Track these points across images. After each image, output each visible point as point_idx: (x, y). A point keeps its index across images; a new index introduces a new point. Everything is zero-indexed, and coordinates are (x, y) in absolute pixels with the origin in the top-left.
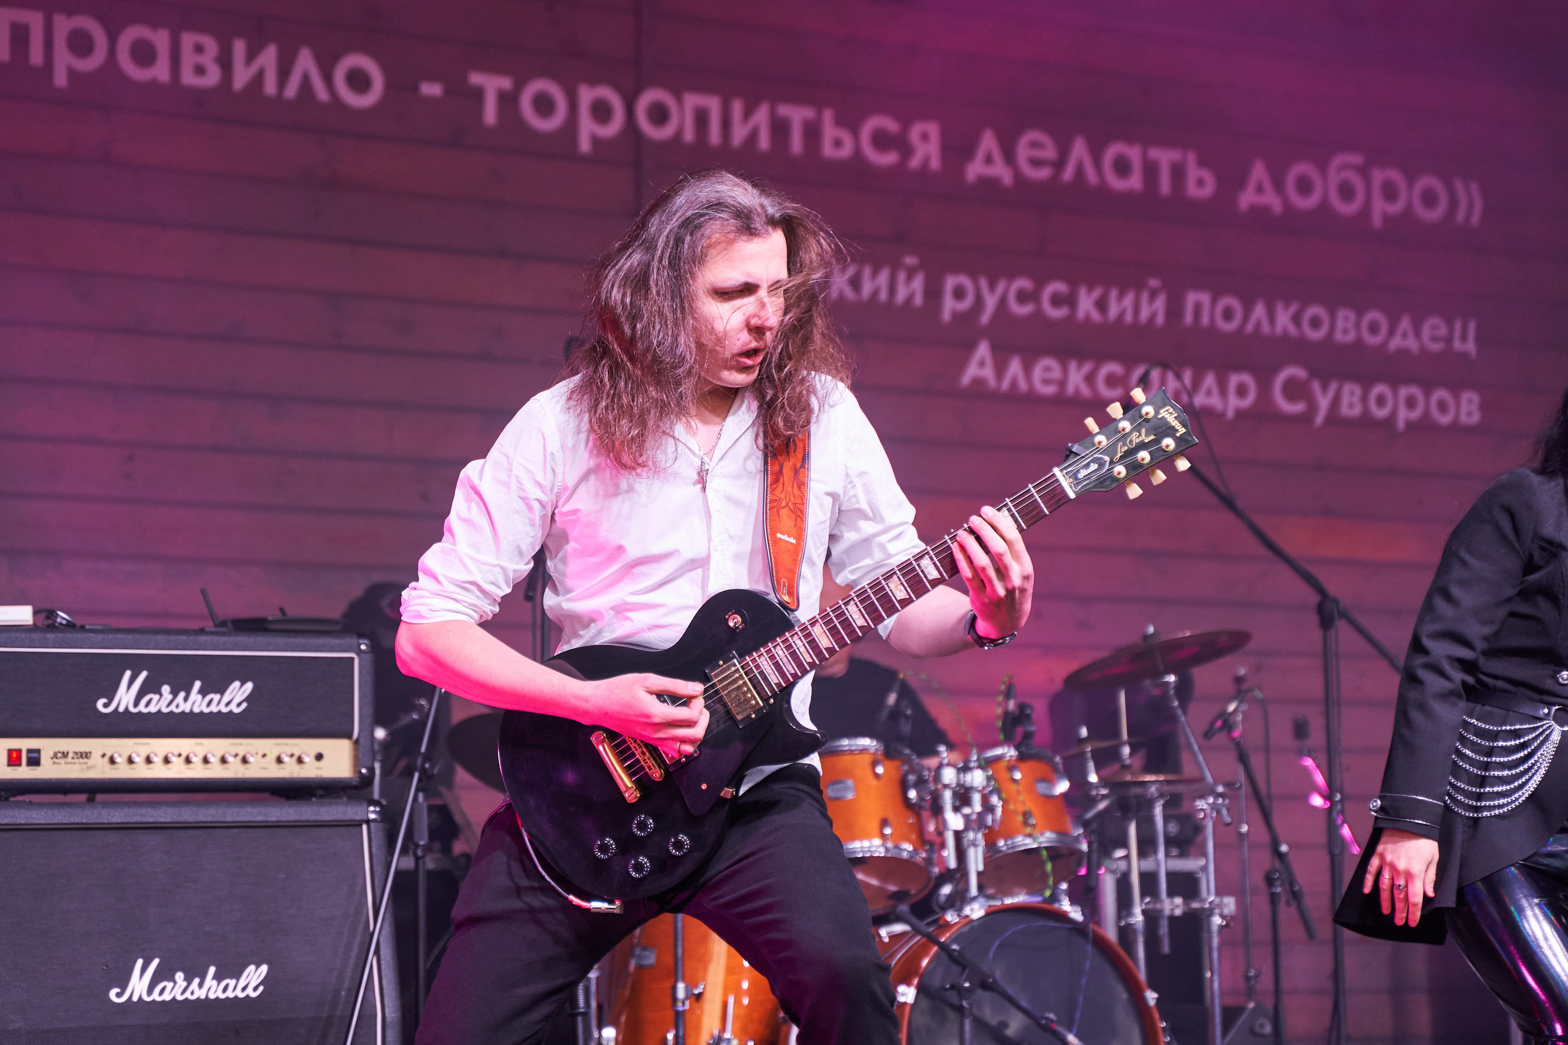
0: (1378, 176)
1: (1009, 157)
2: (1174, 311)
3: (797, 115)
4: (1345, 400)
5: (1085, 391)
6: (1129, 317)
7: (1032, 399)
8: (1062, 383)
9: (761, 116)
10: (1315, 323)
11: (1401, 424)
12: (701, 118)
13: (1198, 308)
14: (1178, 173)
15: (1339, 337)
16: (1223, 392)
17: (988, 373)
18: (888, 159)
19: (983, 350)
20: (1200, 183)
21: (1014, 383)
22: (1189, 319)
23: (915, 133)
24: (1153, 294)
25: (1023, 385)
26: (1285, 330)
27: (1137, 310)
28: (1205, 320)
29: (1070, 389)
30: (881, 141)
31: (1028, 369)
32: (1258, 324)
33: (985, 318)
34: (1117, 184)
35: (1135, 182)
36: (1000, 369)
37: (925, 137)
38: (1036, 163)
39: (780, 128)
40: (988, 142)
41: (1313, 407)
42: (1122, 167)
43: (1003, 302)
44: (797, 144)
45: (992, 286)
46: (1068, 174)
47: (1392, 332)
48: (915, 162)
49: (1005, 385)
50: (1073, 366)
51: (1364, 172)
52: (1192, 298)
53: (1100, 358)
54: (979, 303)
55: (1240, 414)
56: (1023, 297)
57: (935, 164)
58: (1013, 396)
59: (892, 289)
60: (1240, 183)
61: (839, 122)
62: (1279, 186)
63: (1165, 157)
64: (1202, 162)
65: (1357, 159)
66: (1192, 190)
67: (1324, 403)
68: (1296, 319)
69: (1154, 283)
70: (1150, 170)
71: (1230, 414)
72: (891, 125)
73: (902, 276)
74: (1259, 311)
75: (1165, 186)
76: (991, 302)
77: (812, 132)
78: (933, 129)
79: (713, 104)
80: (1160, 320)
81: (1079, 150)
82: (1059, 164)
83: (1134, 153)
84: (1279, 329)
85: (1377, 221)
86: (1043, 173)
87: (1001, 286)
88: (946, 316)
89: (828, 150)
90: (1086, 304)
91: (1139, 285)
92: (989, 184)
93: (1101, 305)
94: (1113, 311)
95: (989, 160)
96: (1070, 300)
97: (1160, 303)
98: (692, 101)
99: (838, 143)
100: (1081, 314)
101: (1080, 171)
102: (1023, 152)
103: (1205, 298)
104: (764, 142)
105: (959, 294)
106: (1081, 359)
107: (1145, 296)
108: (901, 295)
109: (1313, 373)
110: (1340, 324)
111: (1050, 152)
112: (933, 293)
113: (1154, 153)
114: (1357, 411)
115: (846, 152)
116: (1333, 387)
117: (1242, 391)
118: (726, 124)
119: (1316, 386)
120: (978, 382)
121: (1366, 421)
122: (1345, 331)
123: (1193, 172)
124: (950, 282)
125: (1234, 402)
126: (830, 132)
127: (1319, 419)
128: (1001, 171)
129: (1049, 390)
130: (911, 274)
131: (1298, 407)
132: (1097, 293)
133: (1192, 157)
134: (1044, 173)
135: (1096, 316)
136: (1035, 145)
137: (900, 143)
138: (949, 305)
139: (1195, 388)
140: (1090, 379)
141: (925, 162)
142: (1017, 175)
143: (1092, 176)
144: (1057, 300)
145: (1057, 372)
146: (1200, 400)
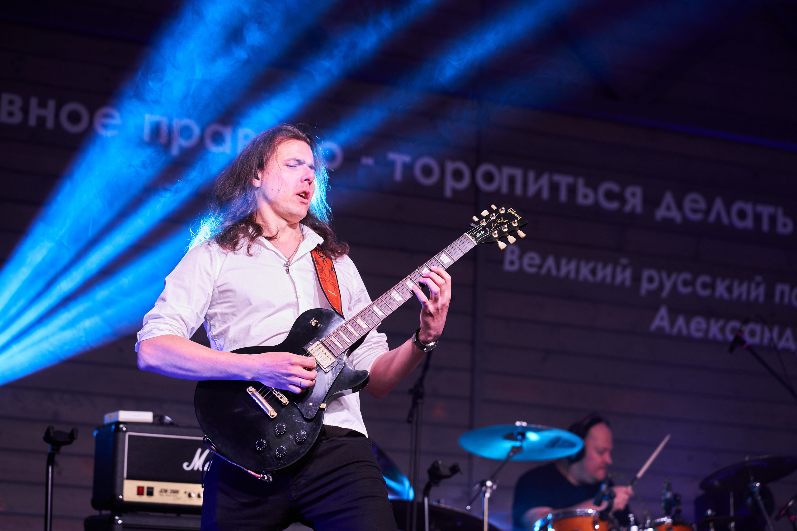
1: (680, 207)
2: (770, 295)
3: (564, 180)
5: (720, 337)
6: (744, 297)
7: (689, 339)
8: (707, 331)
9: (544, 181)
12: (512, 181)
13: (782, 294)
14: (773, 219)
17: (666, 324)
18: (614, 205)
19: (663, 311)
20: (785, 225)
21: (680, 330)
22: (777, 299)
23: (628, 192)
24: (758, 285)
25: (684, 331)
27: (749, 293)
28: (786, 300)
29: (711, 335)
30: (610, 196)
31: (688, 323)
33: (665, 293)
34: (739, 224)
35: (749, 223)
36: (673, 322)
37: (634, 195)
38: (695, 211)
39: (554, 188)
40: (668, 198)
42: (742, 215)
43: (674, 286)
44: (563, 196)
45: (669, 276)
46: (712, 217)
48: (628, 208)
49: (675, 330)
50: (712, 322)
52: (779, 288)
53: (728, 318)
54: (661, 286)
56: (686, 283)
57: (639, 209)
58: (679, 337)
59: (614, 276)
61: (588, 184)
63: (766, 211)
64: (786, 214)
66: (780, 229)
69: (758, 279)
70: (758, 217)
72: (615, 187)
73: (619, 270)
75: (765, 226)
76: (668, 285)
77: (572, 190)
78: (638, 191)
79: (518, 173)
80: (762, 298)
81: (719, 204)
82: (707, 212)
83: (749, 208)
86: (698, 217)
87: (674, 276)
88: (643, 292)
89: (580, 200)
90: (721, 289)
91: (750, 280)
92: (668, 222)
93: (729, 289)
94: (736, 293)
95: (668, 208)
96: (712, 286)
97: (762, 290)
98: (507, 171)
99: (586, 196)
100: (717, 294)
101: (719, 216)
102: (687, 204)
103: (786, 288)
104: (545, 194)
105: (651, 280)
106: (718, 317)
107: (753, 286)
108: (619, 279)
111: (702, 205)
112: (636, 279)
113: (760, 208)
115: (590, 201)
118: (525, 184)
120: (660, 329)
123: (781, 219)
124: (646, 274)
126: (582, 189)
128: (675, 214)
129: (700, 335)
130: (624, 267)
132: (727, 282)
133: (780, 212)
135: (726, 295)
136: (695, 201)
137: (620, 198)
138: (645, 286)
139: (780, 336)
140: (722, 330)
141: (634, 208)
142: (685, 218)
143: (725, 220)
144: (705, 286)
145: (704, 325)
146: (782, 344)
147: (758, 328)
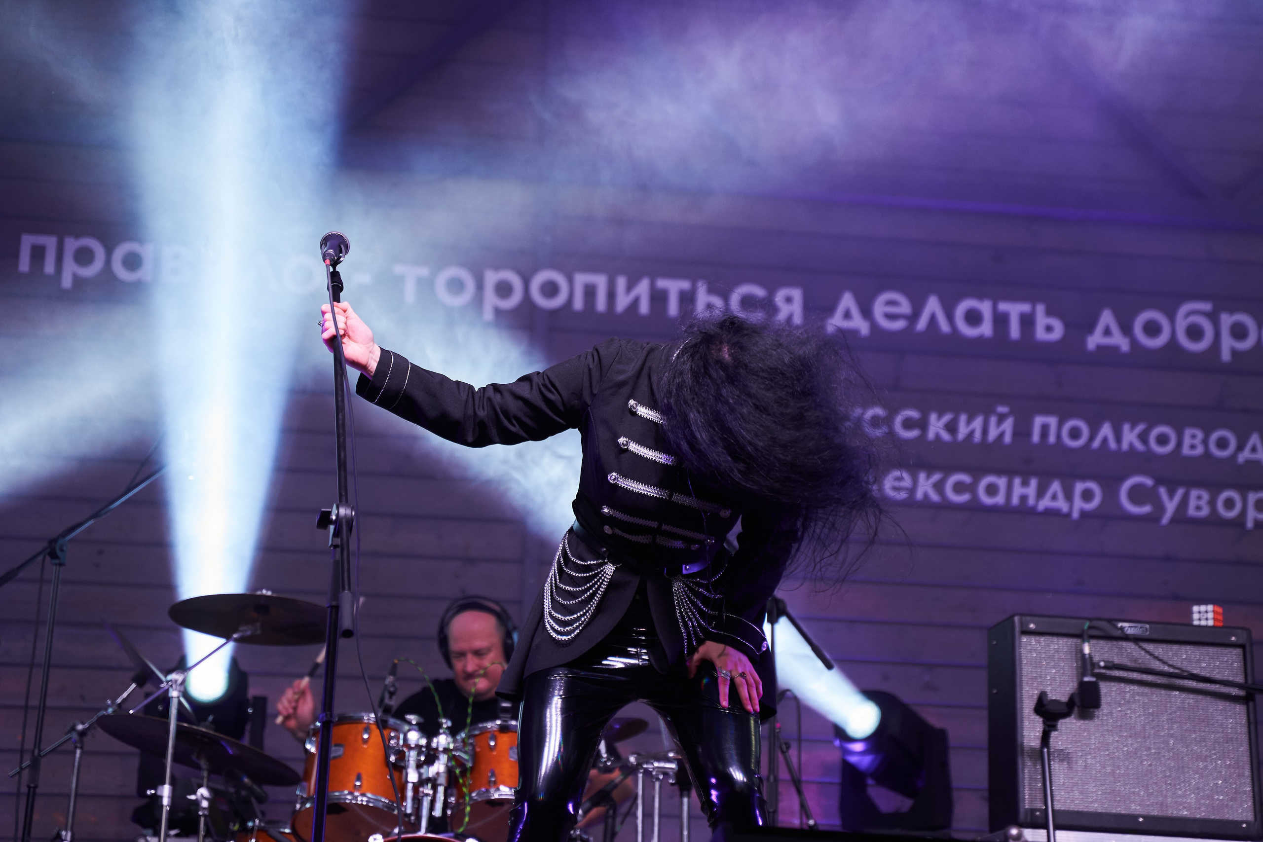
0: (1227, 320)
1: (867, 312)
2: (1022, 431)
3: (674, 286)
4: (1193, 503)
5: (935, 497)
6: (978, 436)
8: (912, 491)
9: (643, 288)
10: (1162, 440)
11: (1250, 524)
12: (590, 292)
13: (1045, 429)
14: (1027, 321)
15: (1186, 451)
16: (1069, 497)
20: (1049, 329)
22: (1036, 438)
23: (780, 297)
24: (1001, 418)
26: (1131, 445)
27: (985, 431)
28: (1052, 439)
29: (919, 495)
32: (1105, 440)
34: (969, 332)
35: (986, 329)
37: (789, 300)
38: (891, 317)
39: (659, 298)
40: (847, 301)
41: (1160, 509)
42: (973, 318)
44: (673, 309)
46: (922, 324)
47: (1240, 448)
50: (922, 476)
51: (1213, 316)
52: (1039, 421)
53: (949, 469)
55: (1084, 514)
56: (877, 422)
57: (798, 320)
60: (1090, 328)
61: (711, 291)
62: (1126, 329)
63: (1014, 310)
64: (1049, 313)
65: (1207, 306)
66: (1041, 334)
67: (1171, 507)
68: (1143, 437)
69: (1002, 409)
70: (1001, 320)
71: (1075, 515)
72: (759, 292)
74: (1106, 430)
75: (1015, 331)
77: (687, 299)
78: (797, 294)
79: (600, 280)
80: (1008, 439)
81: (933, 305)
82: (914, 317)
83: (985, 307)
84: (1125, 446)
85: (1226, 356)
86: (898, 325)
90: (936, 426)
91: (988, 411)
92: (847, 335)
93: (951, 427)
94: (963, 431)
95: (847, 316)
96: (923, 425)
97: (1008, 425)
98: (581, 279)
99: (710, 306)
100: (931, 435)
101: (933, 322)
102: (879, 309)
103: (1053, 421)
104: (644, 308)
106: (930, 469)
107: (993, 420)
109: (1159, 481)
110: (1187, 441)
111: (905, 307)
113: (1003, 306)
114: (1205, 512)
116: (1180, 492)
117: (1087, 495)
118: (611, 296)
119: (1163, 491)
121: (1214, 521)
122: (1193, 447)
123: (1041, 320)
125: (1079, 504)
126: (703, 298)
127: (1165, 520)
128: (860, 324)
129: (900, 496)
131: (1146, 509)
132: (947, 418)
133: (1040, 309)
134: (900, 325)
135: (946, 436)
136: (890, 303)
137: (767, 305)
139: (1041, 493)
140: (939, 486)
141: (790, 318)
142: (874, 327)
143: (944, 326)
144: (908, 424)
145: (907, 482)
146: (1045, 503)
147: (1002, 482)
